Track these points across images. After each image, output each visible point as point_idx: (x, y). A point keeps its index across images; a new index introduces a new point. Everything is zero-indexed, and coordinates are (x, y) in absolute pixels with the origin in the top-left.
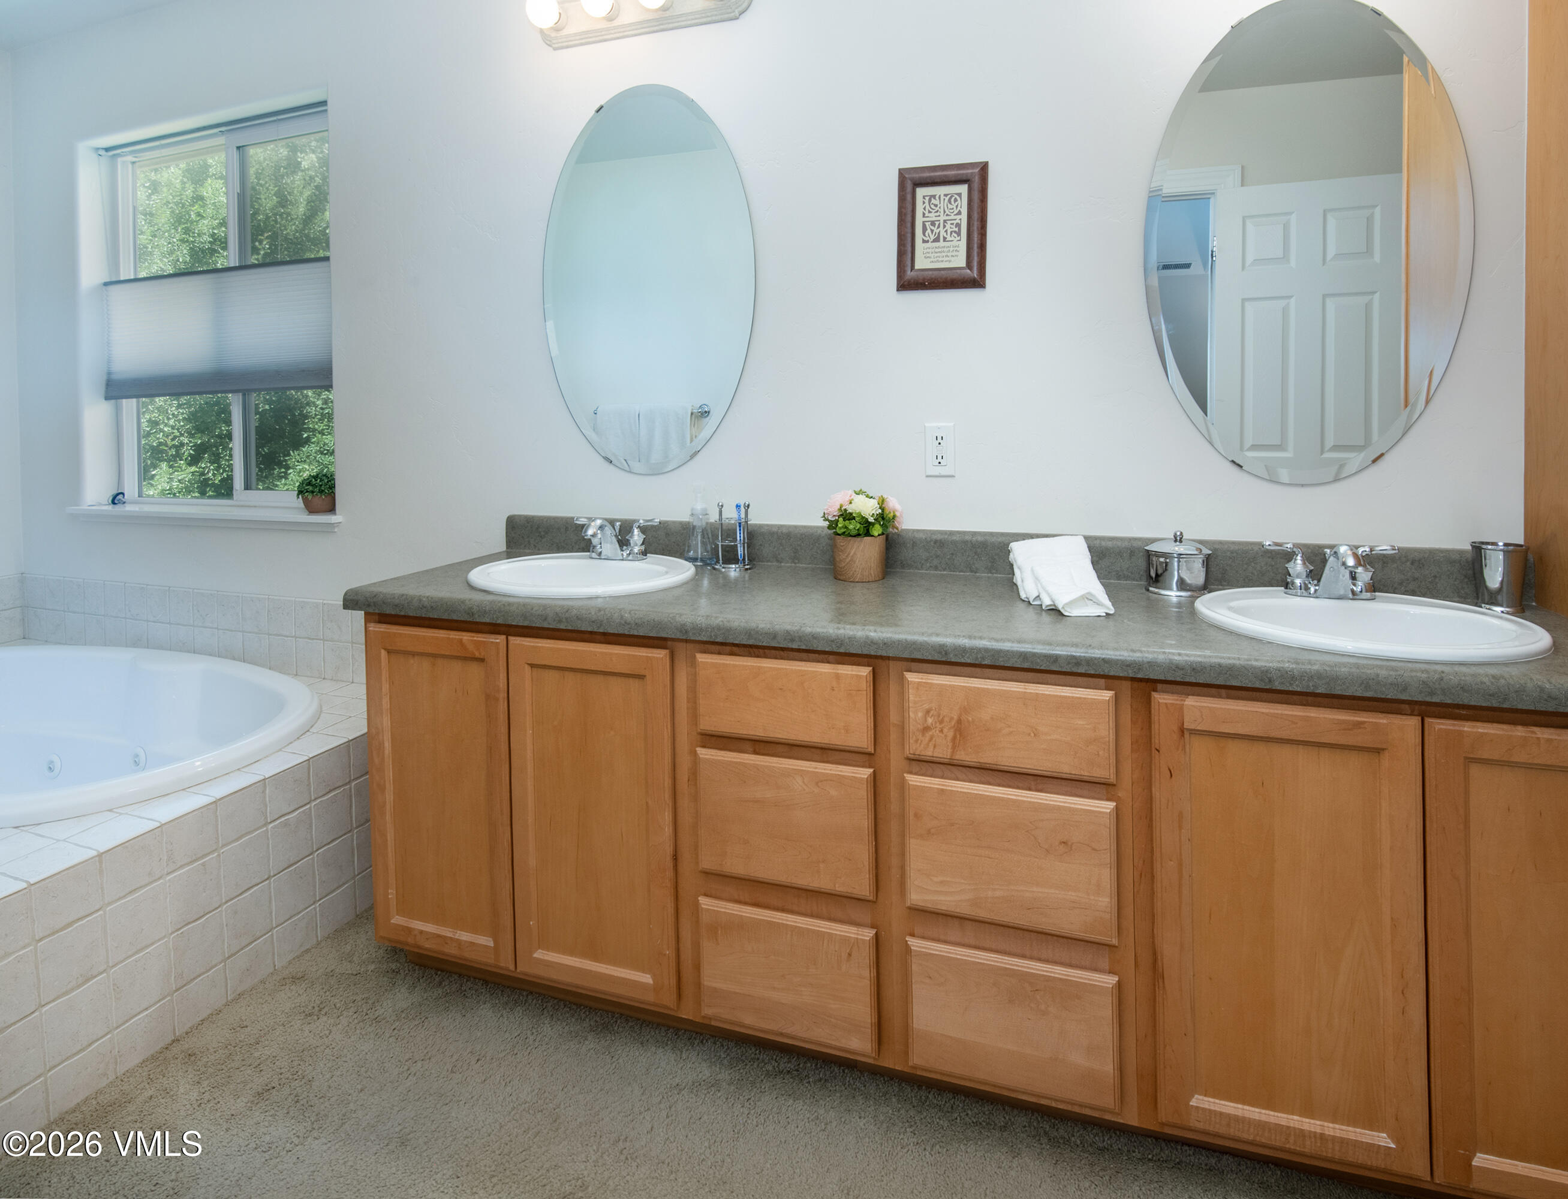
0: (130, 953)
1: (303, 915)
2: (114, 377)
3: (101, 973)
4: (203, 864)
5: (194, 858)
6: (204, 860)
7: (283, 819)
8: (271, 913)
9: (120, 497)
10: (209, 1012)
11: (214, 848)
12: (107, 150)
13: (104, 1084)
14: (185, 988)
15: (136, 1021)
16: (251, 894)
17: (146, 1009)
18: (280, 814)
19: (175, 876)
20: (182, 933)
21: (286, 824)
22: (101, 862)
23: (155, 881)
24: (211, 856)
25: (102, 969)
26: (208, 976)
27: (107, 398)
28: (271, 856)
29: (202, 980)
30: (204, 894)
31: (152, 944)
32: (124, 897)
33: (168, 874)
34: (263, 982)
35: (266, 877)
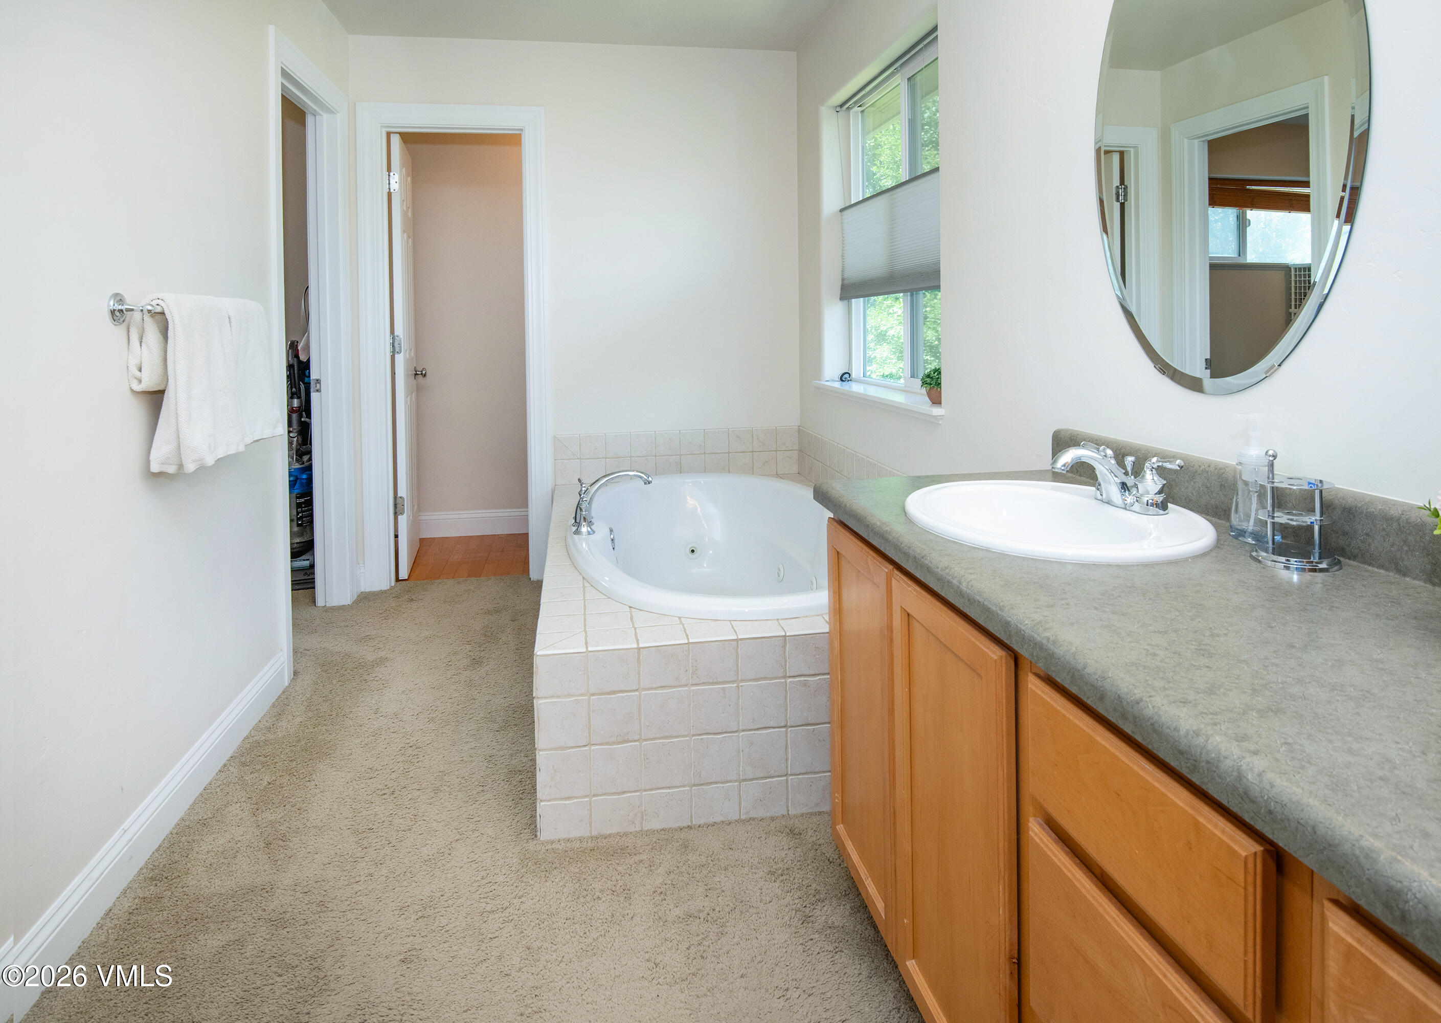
0: (658, 736)
1: (820, 777)
2: (846, 282)
3: (635, 741)
4: (723, 689)
5: (715, 680)
6: (724, 686)
7: (802, 679)
8: (787, 760)
9: (847, 376)
10: (723, 819)
11: (733, 679)
12: (841, 106)
13: (632, 830)
14: (702, 787)
15: (660, 793)
16: (767, 734)
17: (669, 788)
18: (799, 673)
19: (699, 689)
20: (702, 739)
21: (805, 684)
22: (639, 654)
23: (680, 686)
24: (731, 685)
25: (636, 737)
26: (723, 787)
27: (842, 299)
28: (789, 708)
29: (718, 787)
30: (723, 715)
31: (677, 737)
32: (655, 689)
33: (693, 685)
34: (773, 819)
35: (783, 724)
